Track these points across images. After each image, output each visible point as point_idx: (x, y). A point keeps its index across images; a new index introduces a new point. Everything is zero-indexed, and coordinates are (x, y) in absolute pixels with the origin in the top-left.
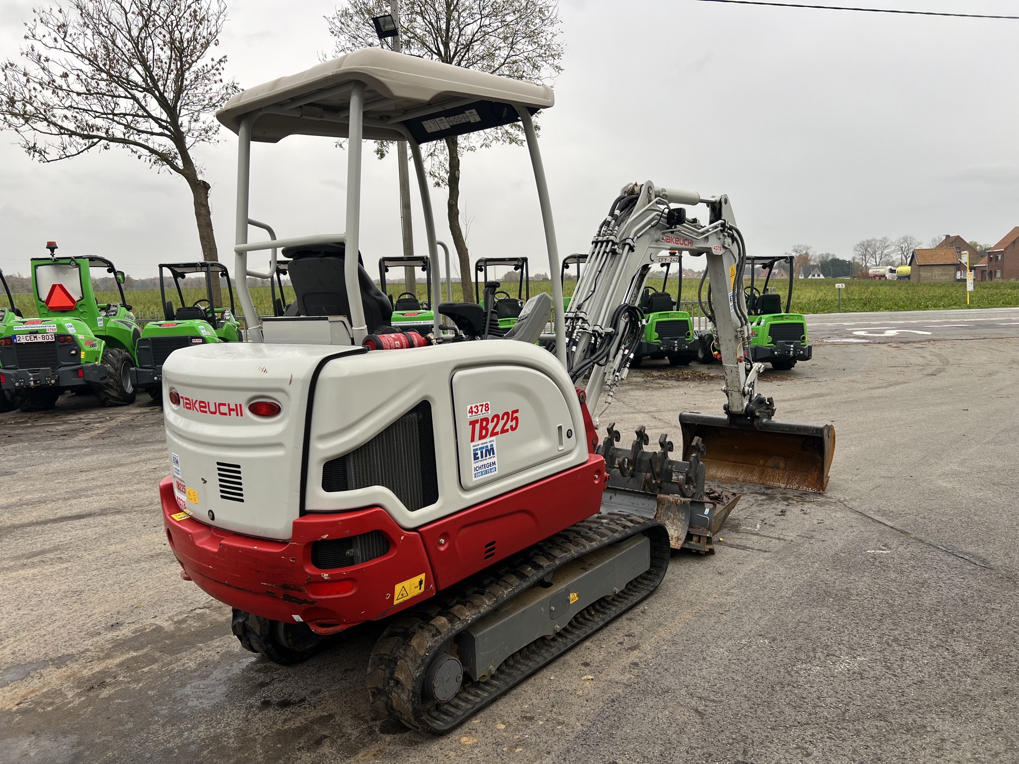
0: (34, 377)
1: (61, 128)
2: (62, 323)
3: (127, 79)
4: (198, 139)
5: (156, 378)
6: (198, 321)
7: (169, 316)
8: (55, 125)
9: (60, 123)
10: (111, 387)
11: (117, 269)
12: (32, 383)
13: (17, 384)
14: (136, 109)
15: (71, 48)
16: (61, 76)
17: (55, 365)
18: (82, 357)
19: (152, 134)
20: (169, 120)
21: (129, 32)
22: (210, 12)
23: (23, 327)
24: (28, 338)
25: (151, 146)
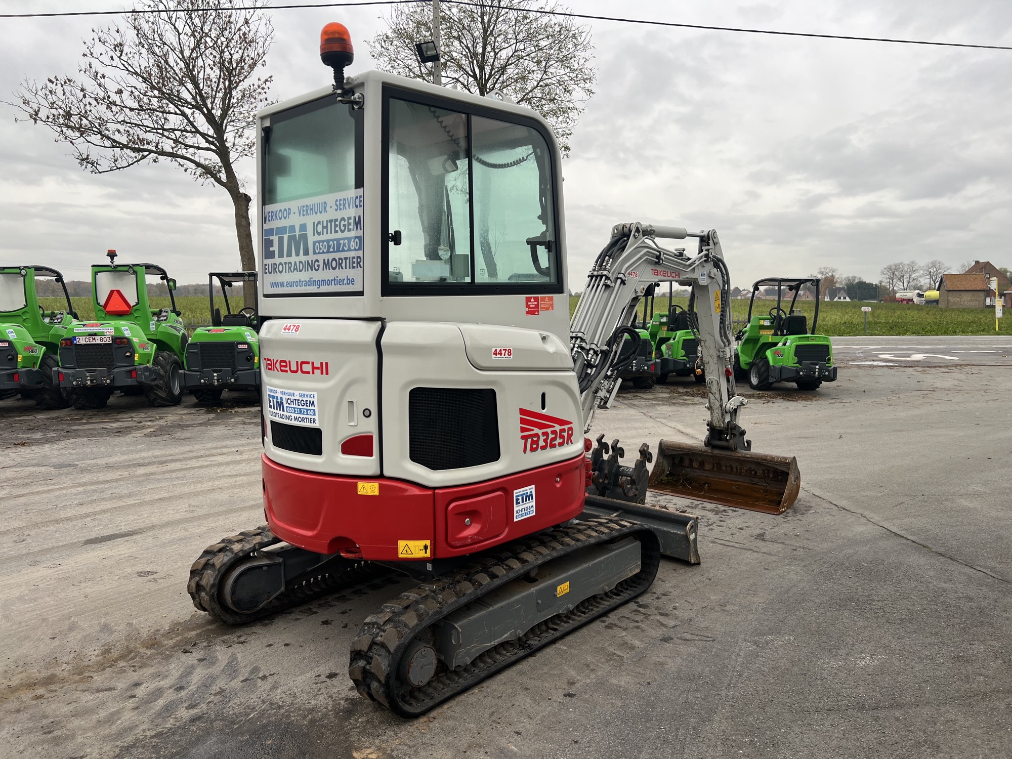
0: (91, 376)
1: (114, 141)
2: (119, 326)
3: (178, 96)
4: (242, 154)
5: (202, 381)
6: (244, 328)
7: (217, 322)
8: (108, 138)
9: (112, 136)
10: (160, 388)
11: (170, 276)
12: (89, 382)
13: (75, 383)
14: (185, 125)
15: (127, 66)
16: (116, 93)
17: (110, 366)
18: (136, 358)
19: (199, 148)
20: (215, 136)
21: (182, 52)
22: (259, 34)
23: (83, 330)
24: (87, 340)
25: (197, 160)
